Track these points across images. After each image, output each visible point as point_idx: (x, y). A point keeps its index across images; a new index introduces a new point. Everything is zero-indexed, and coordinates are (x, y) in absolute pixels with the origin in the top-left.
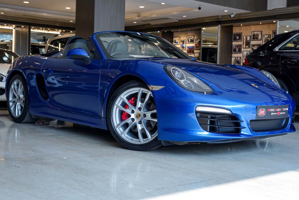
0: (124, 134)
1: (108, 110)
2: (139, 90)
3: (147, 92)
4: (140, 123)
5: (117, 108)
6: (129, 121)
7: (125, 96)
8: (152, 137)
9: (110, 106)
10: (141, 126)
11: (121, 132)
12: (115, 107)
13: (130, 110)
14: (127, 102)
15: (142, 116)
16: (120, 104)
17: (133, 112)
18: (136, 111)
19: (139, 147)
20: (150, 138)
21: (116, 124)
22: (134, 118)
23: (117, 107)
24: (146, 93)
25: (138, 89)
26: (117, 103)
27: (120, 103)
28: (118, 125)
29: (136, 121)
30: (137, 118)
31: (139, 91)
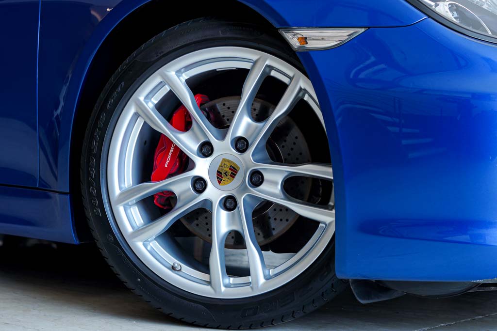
0: (144, 236)
1: (98, 118)
2: (255, 63)
3: (291, 78)
4: (229, 203)
5: (137, 115)
6: (180, 185)
7: (185, 76)
8: (268, 278)
9: (111, 101)
10: (231, 220)
11: (133, 227)
12: (130, 111)
13: (196, 138)
14: (187, 98)
15: (243, 176)
16: (156, 102)
17: (206, 149)
18: (223, 148)
19: (202, 307)
20: (262, 280)
21: (120, 188)
22: (206, 177)
23: (140, 113)
24: (286, 80)
25: (252, 55)
26: (142, 98)
27: (155, 100)
28: (126, 194)
29: (214, 193)
30: (220, 182)
31: (253, 67)
